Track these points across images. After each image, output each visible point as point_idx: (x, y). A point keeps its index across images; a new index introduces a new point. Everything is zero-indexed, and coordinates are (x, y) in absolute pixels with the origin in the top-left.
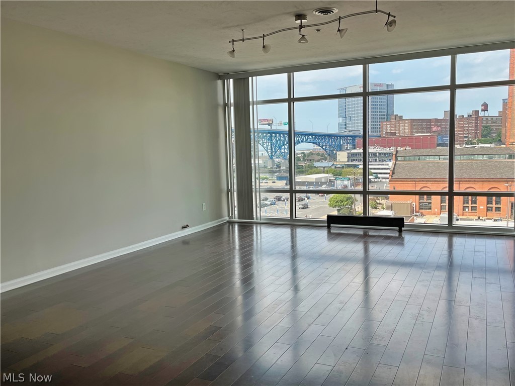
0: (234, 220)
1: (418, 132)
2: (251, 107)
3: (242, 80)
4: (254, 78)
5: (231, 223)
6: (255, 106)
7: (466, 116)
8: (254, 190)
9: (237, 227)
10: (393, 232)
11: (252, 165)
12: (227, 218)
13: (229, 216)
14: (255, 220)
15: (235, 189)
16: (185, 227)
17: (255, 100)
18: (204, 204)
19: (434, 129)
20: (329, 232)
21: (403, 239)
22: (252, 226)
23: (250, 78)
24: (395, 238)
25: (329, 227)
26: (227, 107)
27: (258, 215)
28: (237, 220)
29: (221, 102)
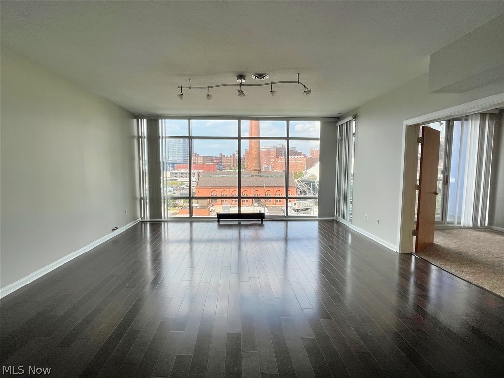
0: (146, 220)
1: (207, 163)
2: (161, 140)
3: (153, 121)
4: (164, 120)
5: (144, 222)
6: (164, 140)
7: (229, 156)
8: (162, 198)
9: (148, 225)
10: (258, 221)
11: (162, 180)
12: (140, 219)
13: (141, 217)
14: (163, 219)
15: (148, 198)
16: (115, 230)
17: (164, 135)
18: (126, 210)
19: (215, 161)
20: (219, 225)
21: (264, 225)
22: (162, 224)
23: (160, 120)
24: (259, 225)
25: (218, 221)
26: (140, 139)
27: (166, 215)
28: (148, 220)
29: (136, 134)
